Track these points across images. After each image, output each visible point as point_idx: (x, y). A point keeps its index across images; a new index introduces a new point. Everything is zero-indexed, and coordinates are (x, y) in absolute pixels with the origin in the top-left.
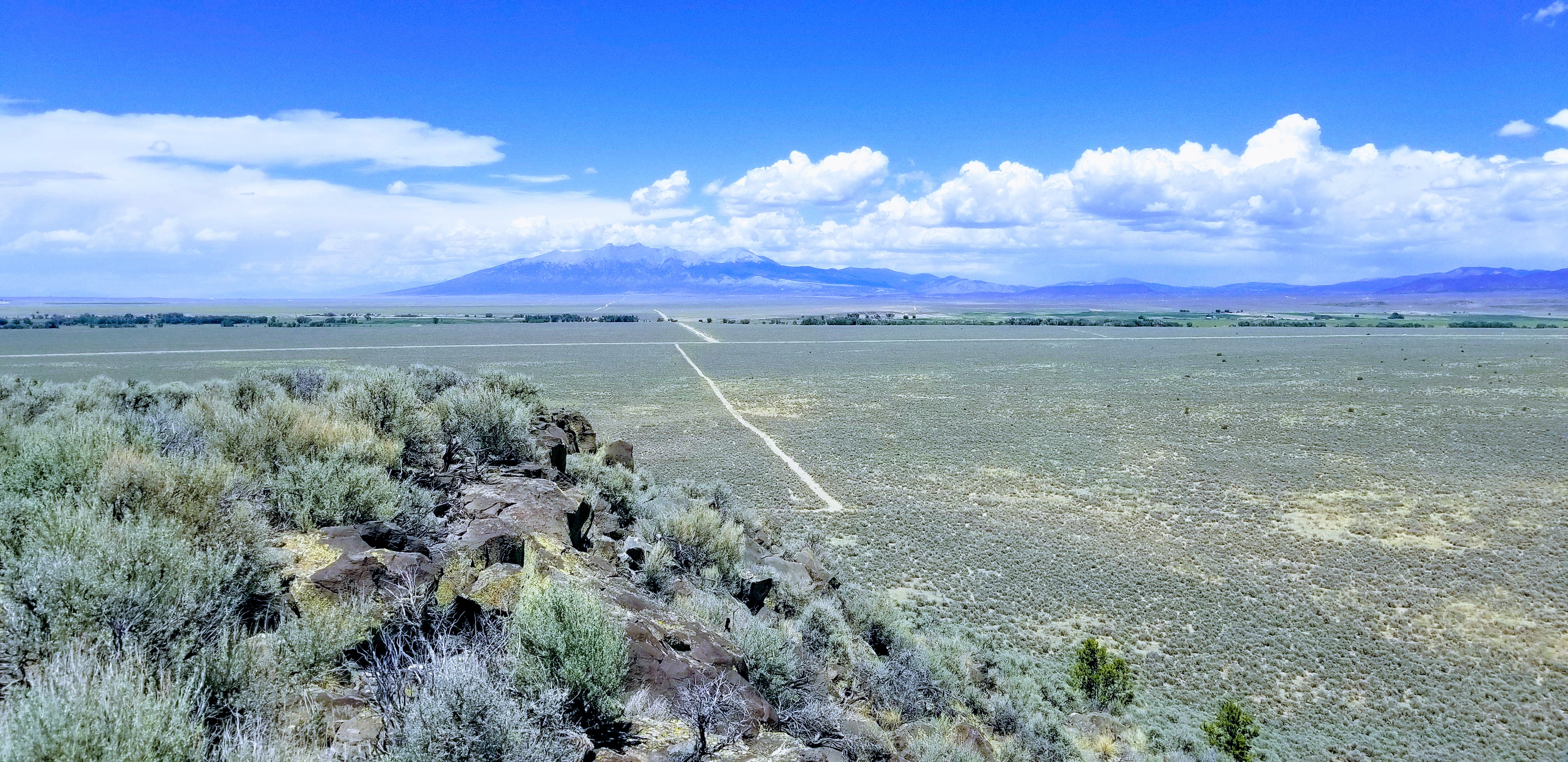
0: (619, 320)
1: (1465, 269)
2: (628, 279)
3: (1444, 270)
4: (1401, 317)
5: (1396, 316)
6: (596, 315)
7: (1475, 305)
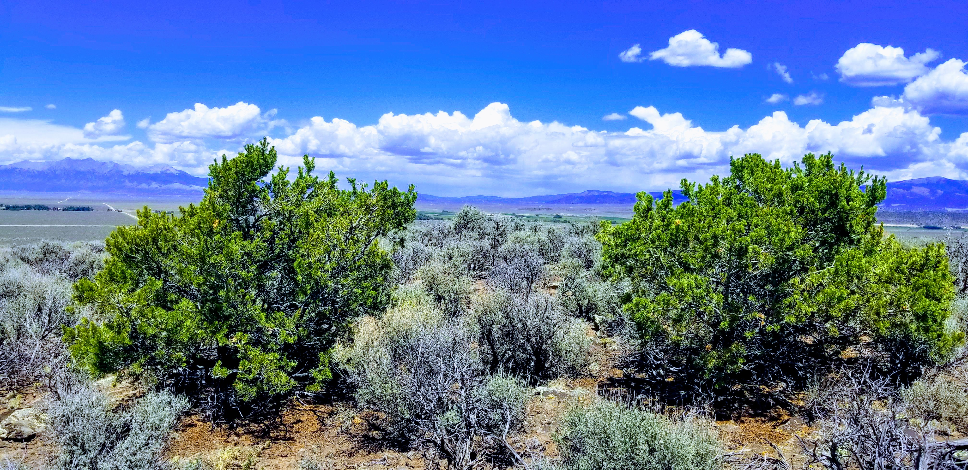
0: (78, 209)
1: (590, 191)
2: (82, 183)
3: (579, 191)
4: (560, 217)
5: (557, 216)
6: (61, 206)
7: (596, 211)
